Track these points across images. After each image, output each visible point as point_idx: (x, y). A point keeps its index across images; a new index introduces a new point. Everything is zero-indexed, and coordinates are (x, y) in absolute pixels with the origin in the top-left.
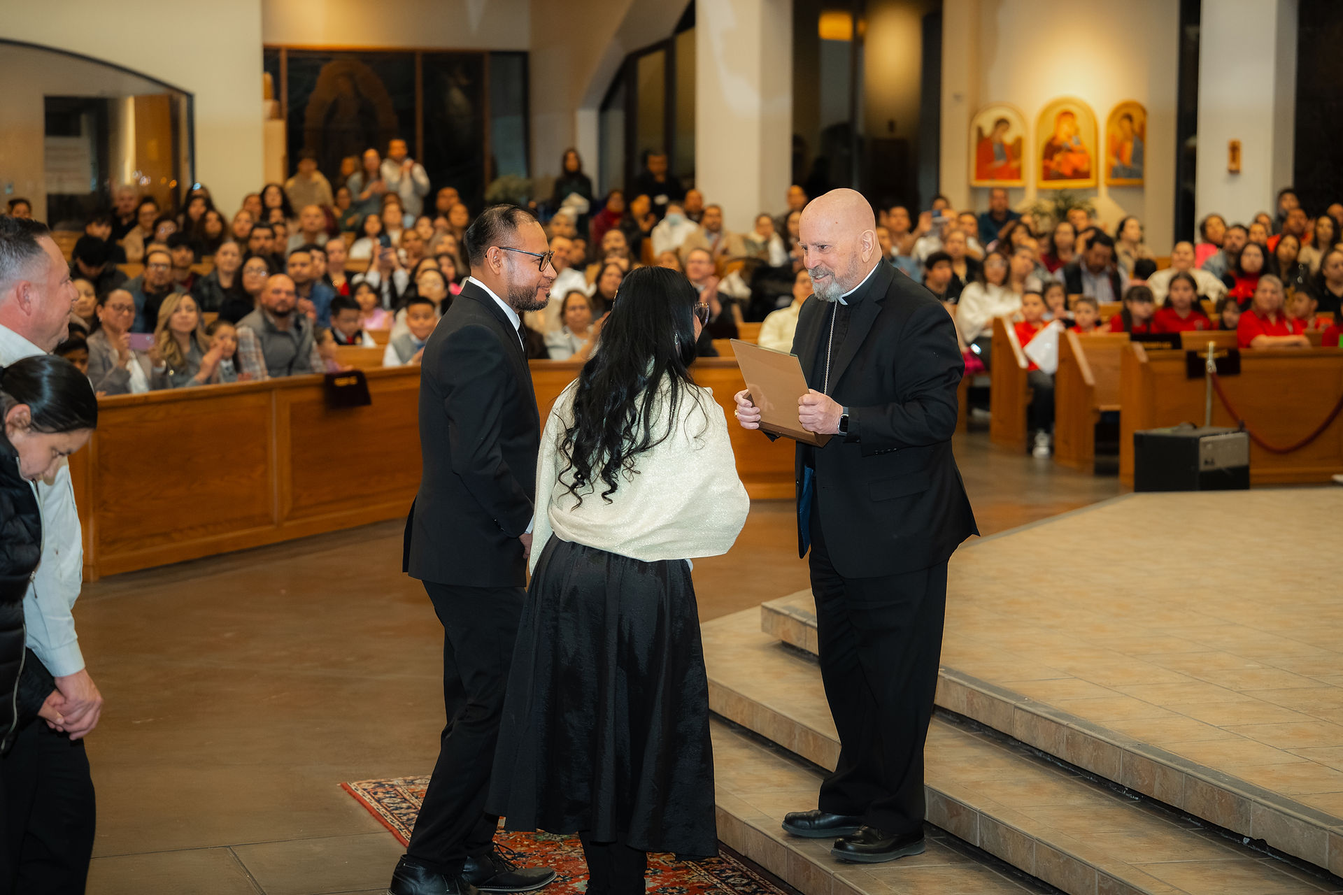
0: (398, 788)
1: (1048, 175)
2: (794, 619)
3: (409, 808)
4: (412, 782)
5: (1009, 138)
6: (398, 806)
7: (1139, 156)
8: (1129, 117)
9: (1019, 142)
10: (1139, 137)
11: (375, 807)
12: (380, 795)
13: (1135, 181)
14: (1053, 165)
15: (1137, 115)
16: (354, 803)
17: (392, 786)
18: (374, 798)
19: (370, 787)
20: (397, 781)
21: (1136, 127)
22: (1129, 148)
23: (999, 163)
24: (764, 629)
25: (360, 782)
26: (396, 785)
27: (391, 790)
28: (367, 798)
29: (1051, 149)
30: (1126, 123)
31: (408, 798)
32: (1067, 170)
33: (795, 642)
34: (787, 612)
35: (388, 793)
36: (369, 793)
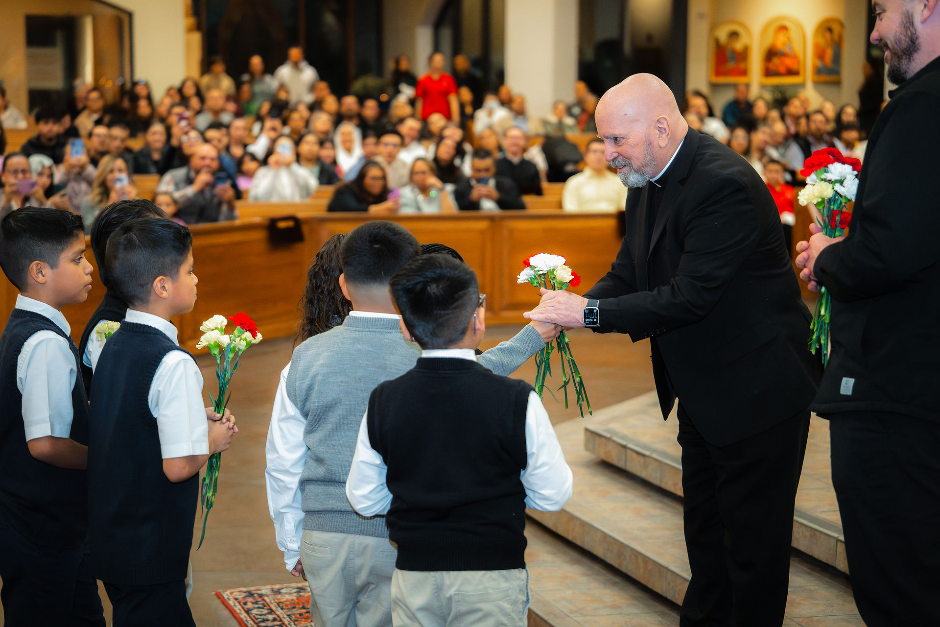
0: (266, 598)
1: (768, 73)
2: (614, 442)
3: (275, 620)
4: (278, 592)
5: (738, 46)
6: (265, 617)
7: (837, 58)
8: (830, 30)
9: (746, 50)
10: (838, 46)
11: (244, 619)
12: (250, 605)
13: (832, 78)
14: (771, 66)
15: (836, 28)
16: (226, 613)
17: (261, 596)
18: (243, 608)
19: (241, 596)
20: (265, 590)
21: (836, 37)
22: (829, 53)
23: (731, 65)
24: (587, 448)
25: (233, 590)
26: (264, 595)
27: (259, 600)
28: (238, 608)
29: (771, 54)
30: (828, 35)
31: (274, 608)
32: (782, 69)
33: (615, 461)
34: (608, 435)
35: (256, 603)
36: (239, 603)
